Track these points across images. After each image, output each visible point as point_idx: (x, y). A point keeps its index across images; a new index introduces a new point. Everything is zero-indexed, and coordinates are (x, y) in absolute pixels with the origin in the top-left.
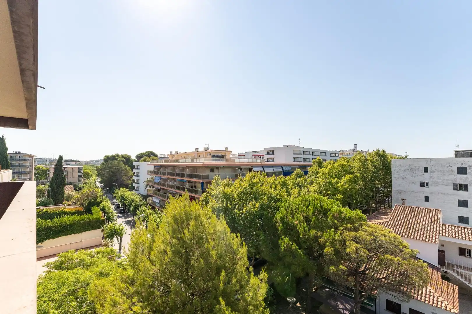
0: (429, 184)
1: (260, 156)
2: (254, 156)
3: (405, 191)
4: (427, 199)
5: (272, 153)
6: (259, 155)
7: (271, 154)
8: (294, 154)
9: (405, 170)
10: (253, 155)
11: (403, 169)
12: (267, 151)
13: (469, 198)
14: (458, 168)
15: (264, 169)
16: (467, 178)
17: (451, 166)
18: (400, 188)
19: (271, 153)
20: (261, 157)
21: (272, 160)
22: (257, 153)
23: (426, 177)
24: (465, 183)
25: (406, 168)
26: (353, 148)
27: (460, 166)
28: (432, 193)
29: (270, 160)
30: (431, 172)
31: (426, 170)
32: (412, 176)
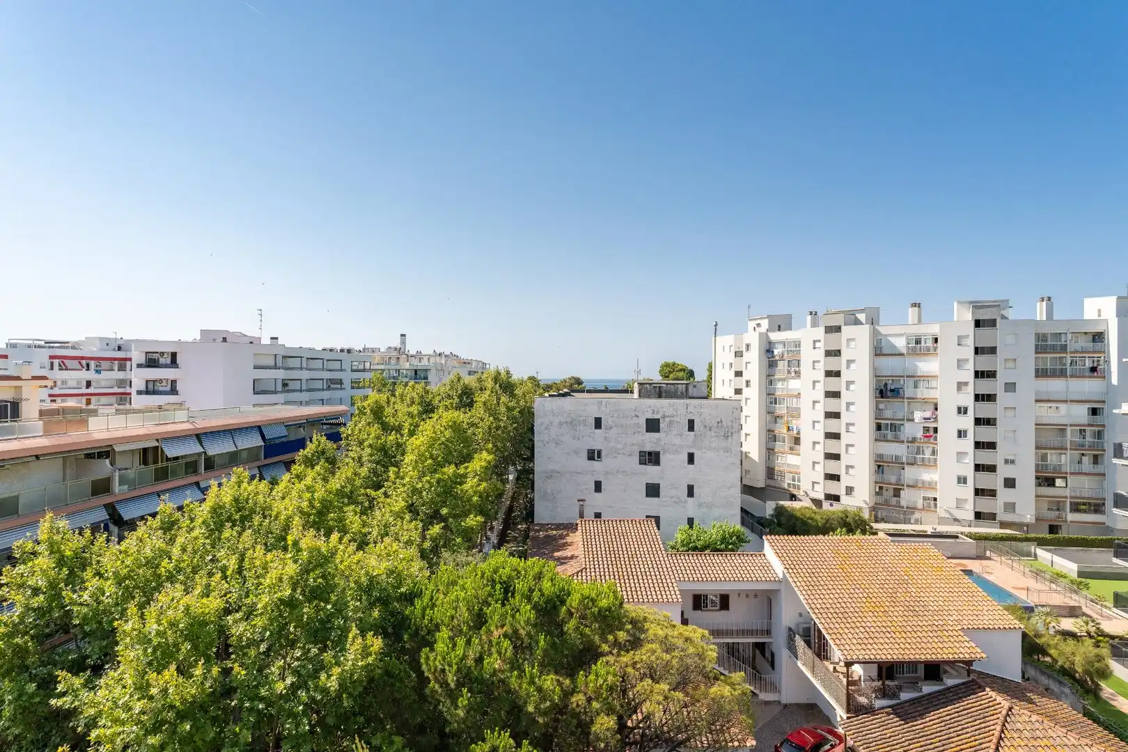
0: (603, 454)
1: (84, 362)
2: (56, 362)
3: (560, 470)
4: (598, 487)
5: (169, 361)
6: (83, 358)
7: (166, 366)
8: (256, 367)
9: (561, 424)
10: (51, 357)
11: (556, 421)
12: (147, 353)
13: (661, 478)
14: (647, 419)
15: (202, 446)
16: (658, 440)
17: (637, 416)
18: (551, 466)
19: (162, 361)
20: (88, 365)
21: (168, 388)
22: (73, 348)
23: (597, 440)
24: (657, 450)
25: (563, 419)
26: (396, 343)
27: (650, 417)
28: (607, 473)
29: (161, 389)
30: (606, 429)
31: (598, 423)
32: (574, 438)
